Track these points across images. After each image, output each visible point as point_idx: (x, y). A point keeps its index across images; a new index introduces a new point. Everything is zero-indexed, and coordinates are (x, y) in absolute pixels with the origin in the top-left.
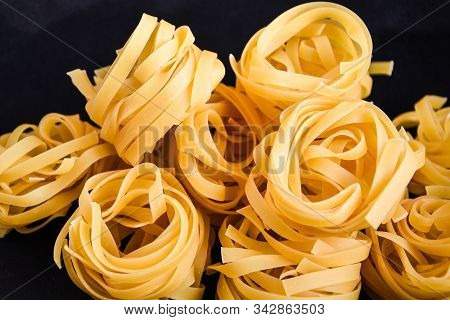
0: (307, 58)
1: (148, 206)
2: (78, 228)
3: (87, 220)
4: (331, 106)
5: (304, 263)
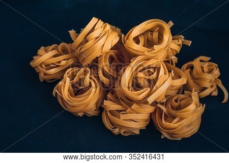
4: (148, 59)
5: (129, 110)
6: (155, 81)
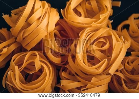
1: (35, 66)
5: (89, 85)
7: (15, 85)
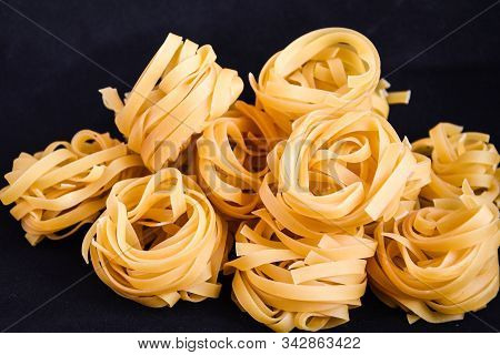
0: (322, 78)
1: (169, 208)
2: (105, 226)
3: (113, 219)
5: (312, 255)
6: (373, 161)
7: (115, 253)
